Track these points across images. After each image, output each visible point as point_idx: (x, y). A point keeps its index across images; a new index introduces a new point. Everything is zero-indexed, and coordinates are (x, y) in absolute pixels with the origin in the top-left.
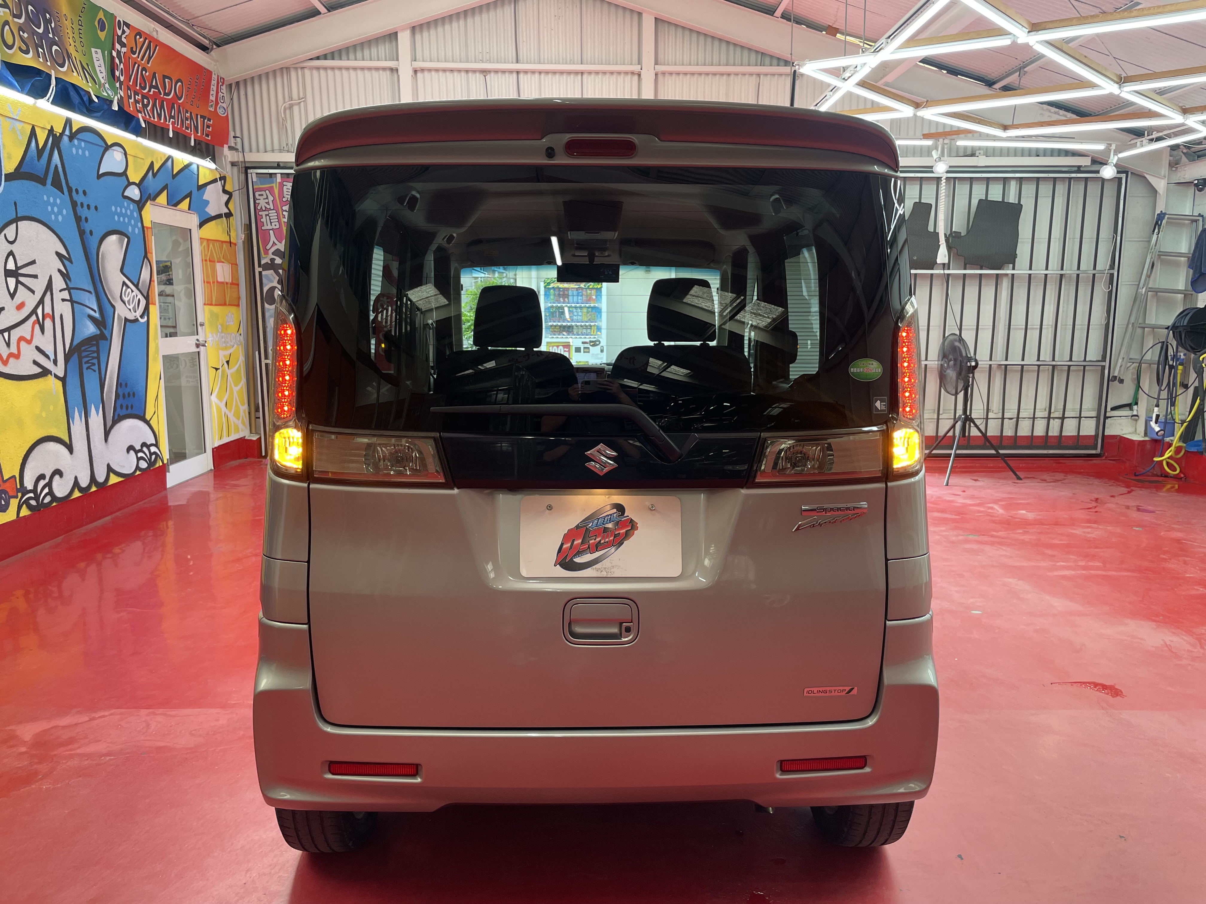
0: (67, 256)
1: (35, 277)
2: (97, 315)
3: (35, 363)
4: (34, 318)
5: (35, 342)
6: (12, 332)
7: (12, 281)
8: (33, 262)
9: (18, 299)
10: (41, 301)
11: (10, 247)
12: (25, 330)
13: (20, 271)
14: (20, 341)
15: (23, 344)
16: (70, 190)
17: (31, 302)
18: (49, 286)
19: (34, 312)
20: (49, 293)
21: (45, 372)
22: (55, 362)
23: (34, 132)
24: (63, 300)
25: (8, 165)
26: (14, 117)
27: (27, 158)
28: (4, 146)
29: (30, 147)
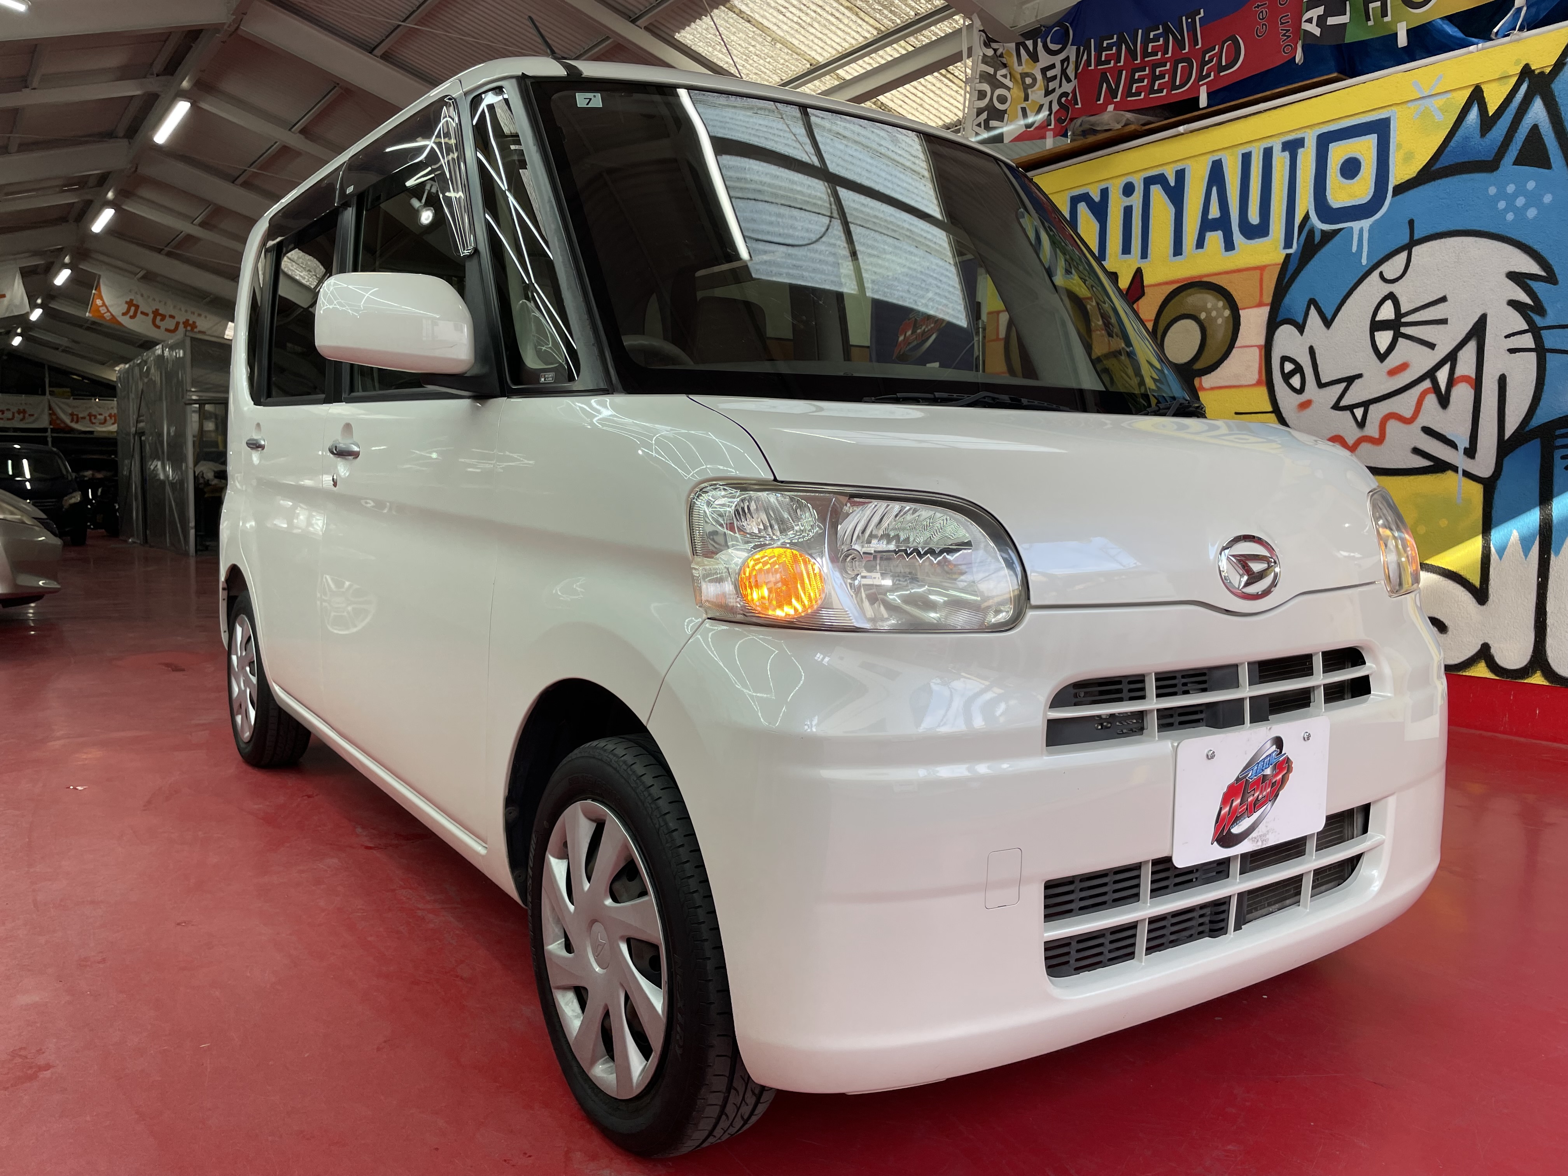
0: (1543, 274)
1: (1444, 322)
3: (1416, 451)
4: (1427, 384)
5: (1424, 420)
6: (1372, 408)
7: (1384, 339)
8: (1443, 299)
9: (1393, 360)
10: (1452, 358)
11: (1387, 289)
12: (1404, 404)
13: (1403, 320)
14: (1388, 419)
15: (1392, 426)
17: (1423, 360)
18: (1478, 331)
19: (1431, 374)
20: (1472, 346)
21: (1439, 466)
22: (1471, 452)
23: (1477, 95)
24: (1512, 351)
25: (1400, 172)
26: (1426, 94)
27: (1453, 143)
28: (1399, 146)
29: (1464, 123)
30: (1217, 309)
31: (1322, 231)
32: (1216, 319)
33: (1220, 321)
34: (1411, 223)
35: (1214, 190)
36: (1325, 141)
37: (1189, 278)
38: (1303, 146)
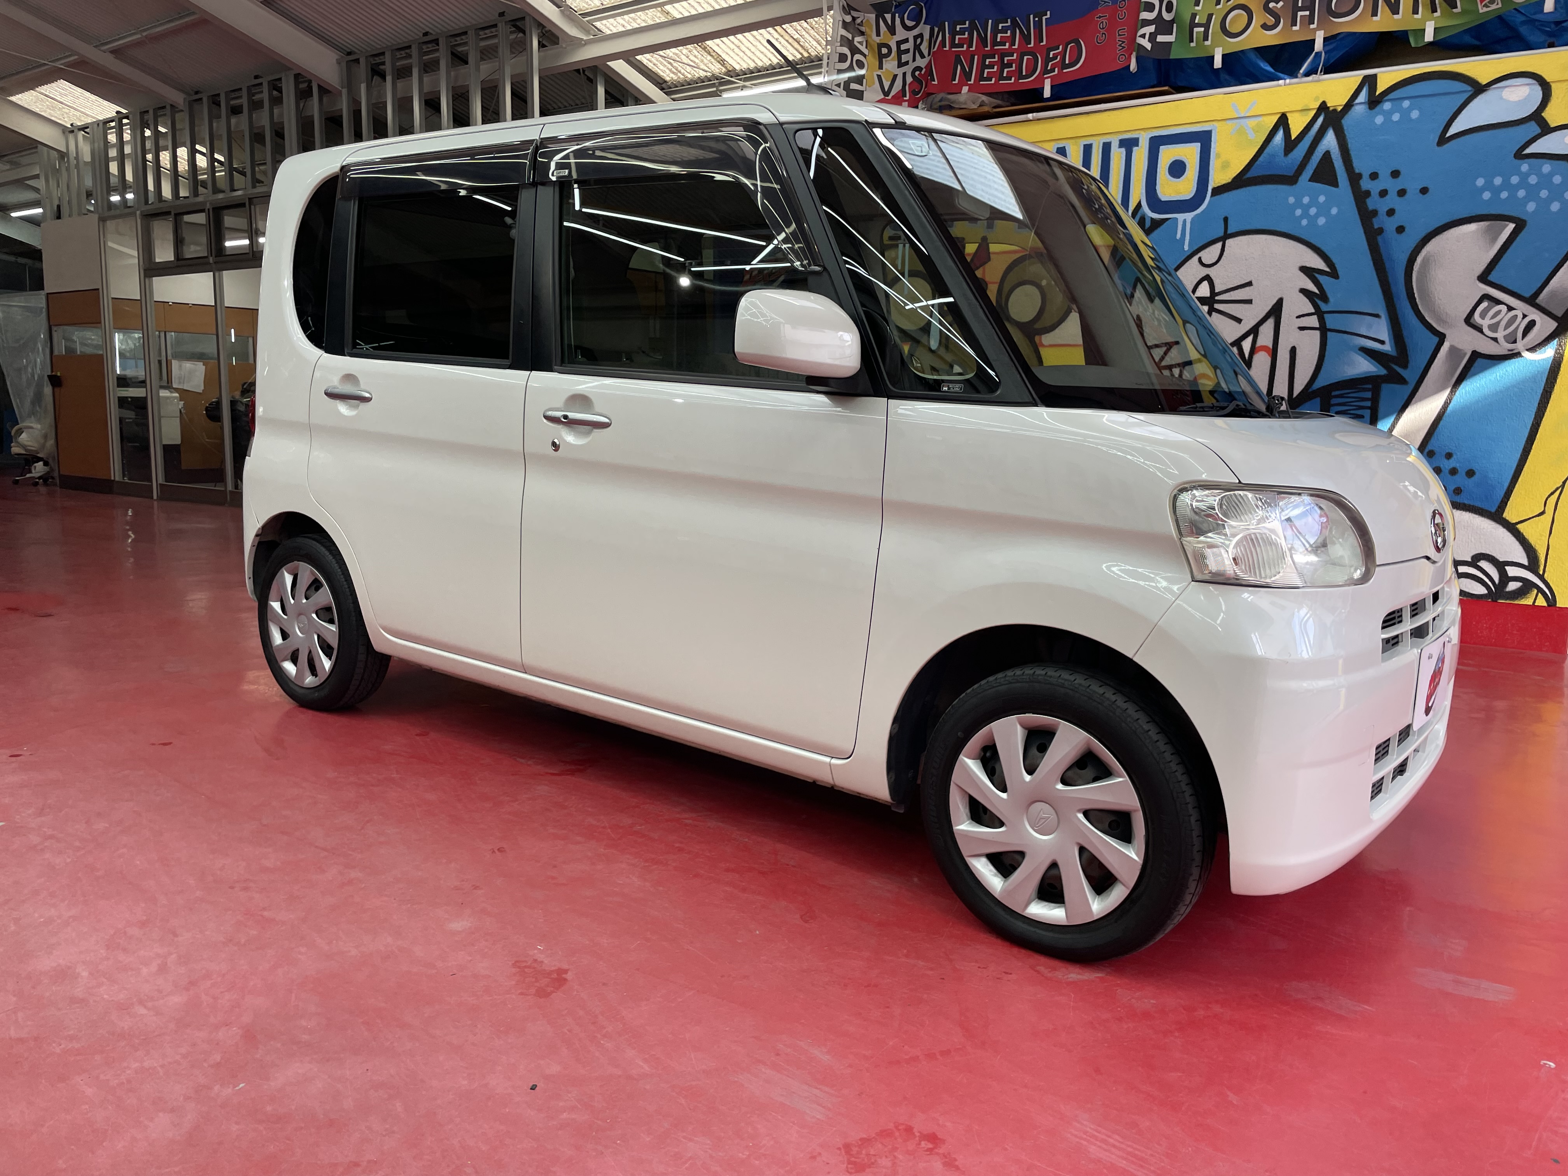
0: (1328, 270)
1: (1249, 302)
2: (1387, 348)
4: (1234, 350)
8: (1249, 284)
10: (1254, 331)
11: (1205, 271)
13: (1217, 298)
16: (1354, 178)
17: (1232, 331)
18: (1276, 311)
19: (1238, 343)
20: (1270, 323)
23: (1283, 121)
24: (1302, 329)
25: (1219, 176)
26: (1242, 115)
27: (1261, 159)
28: (1218, 156)
29: (1271, 143)
31: (1152, 219)
32: (1055, 286)
33: (1057, 289)
34: (1226, 220)
38: (1138, 146)
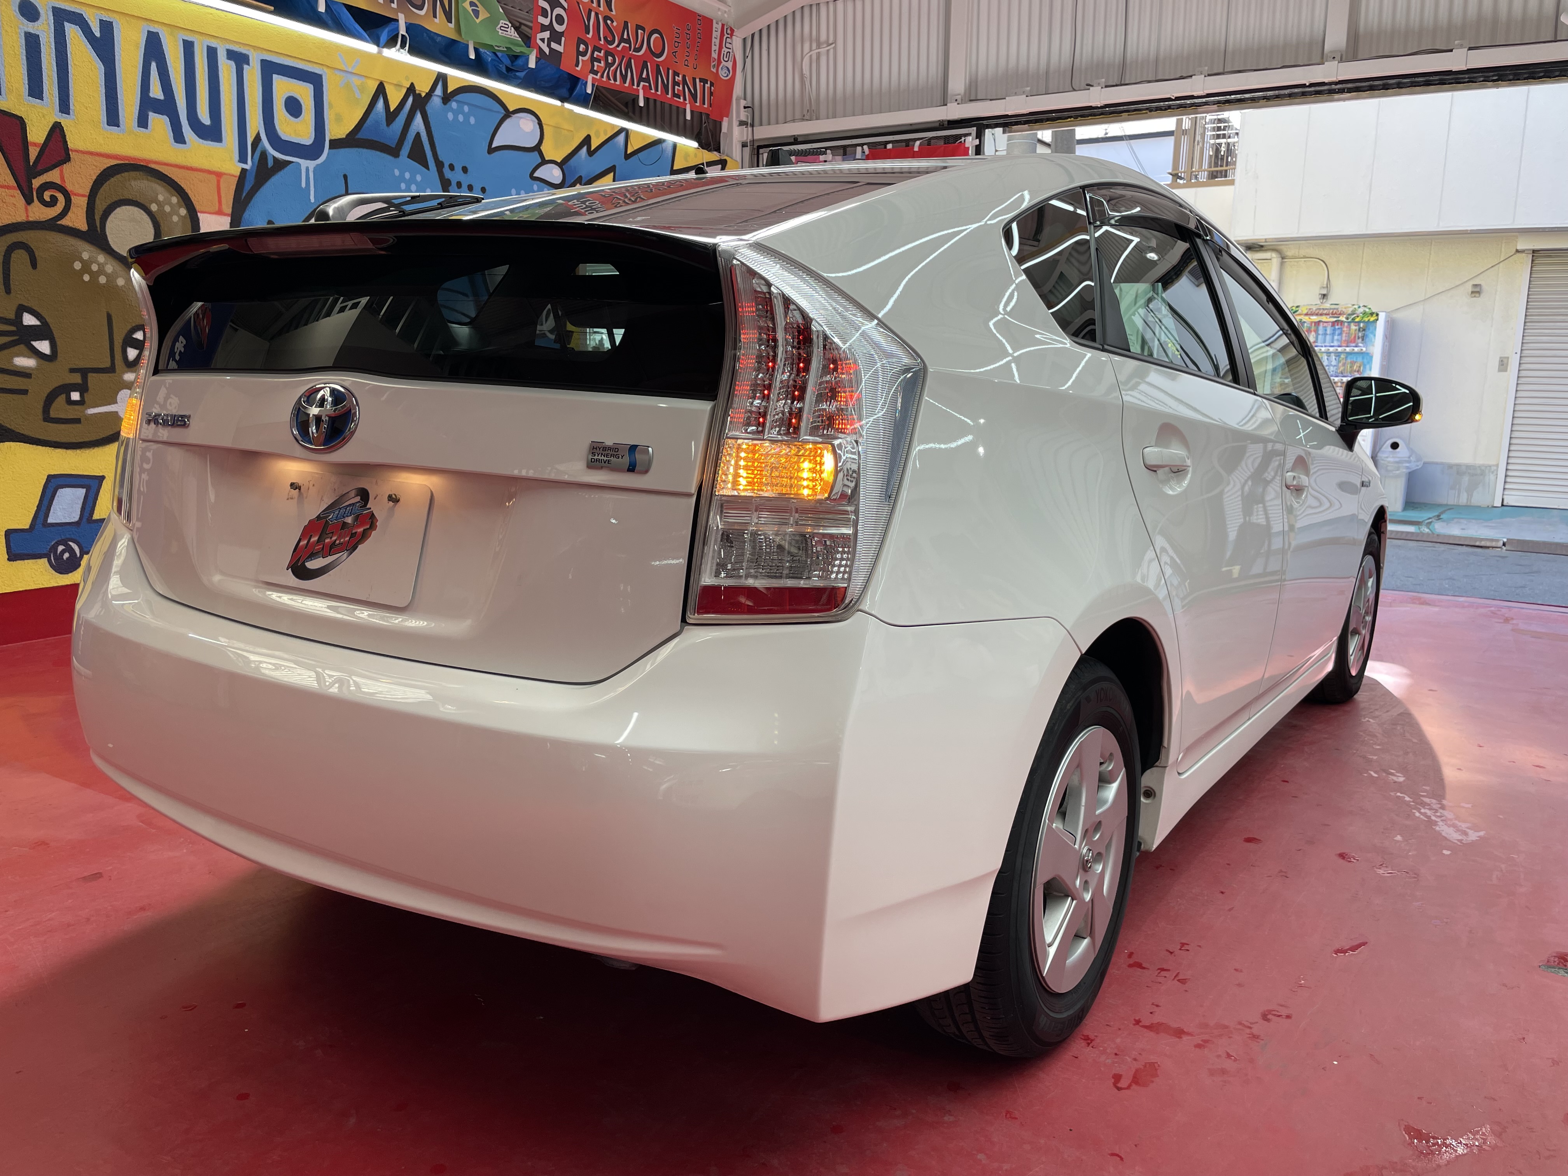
16: (440, 165)
23: (382, 90)
25: (337, 129)
26: (350, 70)
27: (369, 122)
28: (331, 104)
29: (375, 109)
30: (170, 204)
31: (274, 158)
32: (170, 214)
33: (175, 219)
34: (345, 178)
35: (154, 65)
36: (269, 69)
37: (135, 159)
38: (248, 64)
